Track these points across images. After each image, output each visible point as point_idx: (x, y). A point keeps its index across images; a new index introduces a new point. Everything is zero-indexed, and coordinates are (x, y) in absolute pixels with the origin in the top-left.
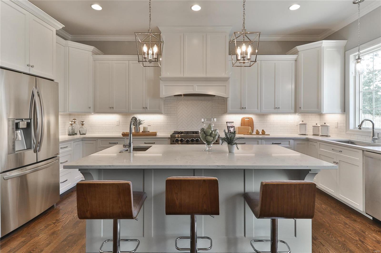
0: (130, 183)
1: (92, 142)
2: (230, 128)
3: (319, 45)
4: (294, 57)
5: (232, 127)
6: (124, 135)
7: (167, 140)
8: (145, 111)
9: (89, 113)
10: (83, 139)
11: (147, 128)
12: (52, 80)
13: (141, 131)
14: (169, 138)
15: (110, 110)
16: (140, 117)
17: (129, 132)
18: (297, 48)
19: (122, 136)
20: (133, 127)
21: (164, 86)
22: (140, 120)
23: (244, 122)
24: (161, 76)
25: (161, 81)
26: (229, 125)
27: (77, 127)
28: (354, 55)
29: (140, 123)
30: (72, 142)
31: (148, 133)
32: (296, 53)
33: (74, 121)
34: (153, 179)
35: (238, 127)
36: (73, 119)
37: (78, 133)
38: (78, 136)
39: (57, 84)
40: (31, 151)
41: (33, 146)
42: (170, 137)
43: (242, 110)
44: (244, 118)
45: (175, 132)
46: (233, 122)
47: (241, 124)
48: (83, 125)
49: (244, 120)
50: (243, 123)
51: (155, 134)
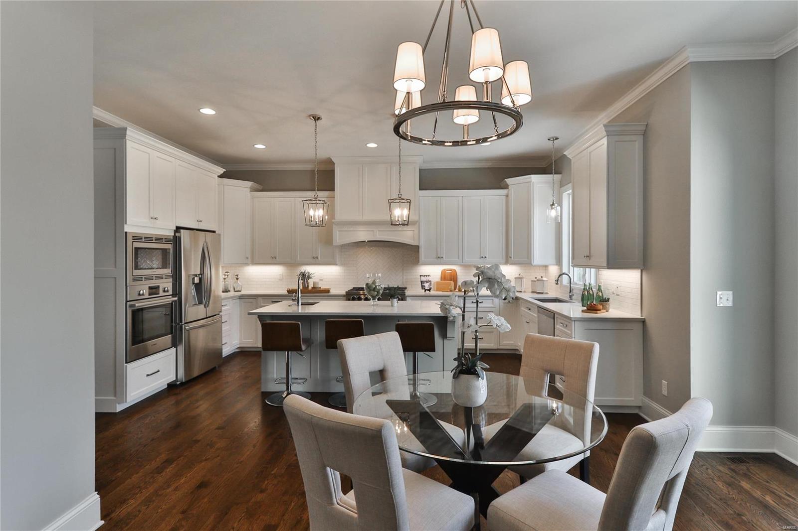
0: (300, 323)
1: (250, 300)
2: (424, 283)
3: (528, 180)
4: (503, 192)
5: (427, 282)
6: (290, 292)
7: (342, 298)
8: (315, 261)
9: (247, 264)
10: (242, 297)
11: (318, 283)
12: (214, 232)
13: (310, 288)
14: (344, 296)
15: (273, 260)
16: (310, 269)
17: (297, 288)
18: (505, 181)
19: (286, 293)
20: (301, 282)
21: (339, 231)
22: (308, 273)
23: (445, 275)
24: (334, 219)
25: (334, 226)
26: (423, 279)
27: (231, 282)
28: (568, 194)
29: (309, 277)
30: (230, 300)
31: (319, 289)
32: (506, 187)
33: (226, 274)
34: (319, 327)
35: (437, 282)
36: (226, 272)
37: (232, 289)
38: (232, 293)
39: (219, 235)
40: (202, 306)
41: (204, 301)
42: (345, 294)
43: (438, 260)
44: (445, 269)
45: (354, 288)
46: (429, 276)
47: (441, 277)
48: (237, 279)
49: (445, 272)
50: (444, 277)
51: (328, 291)
